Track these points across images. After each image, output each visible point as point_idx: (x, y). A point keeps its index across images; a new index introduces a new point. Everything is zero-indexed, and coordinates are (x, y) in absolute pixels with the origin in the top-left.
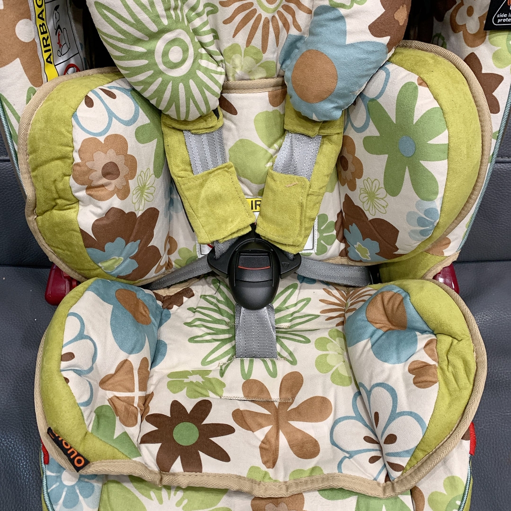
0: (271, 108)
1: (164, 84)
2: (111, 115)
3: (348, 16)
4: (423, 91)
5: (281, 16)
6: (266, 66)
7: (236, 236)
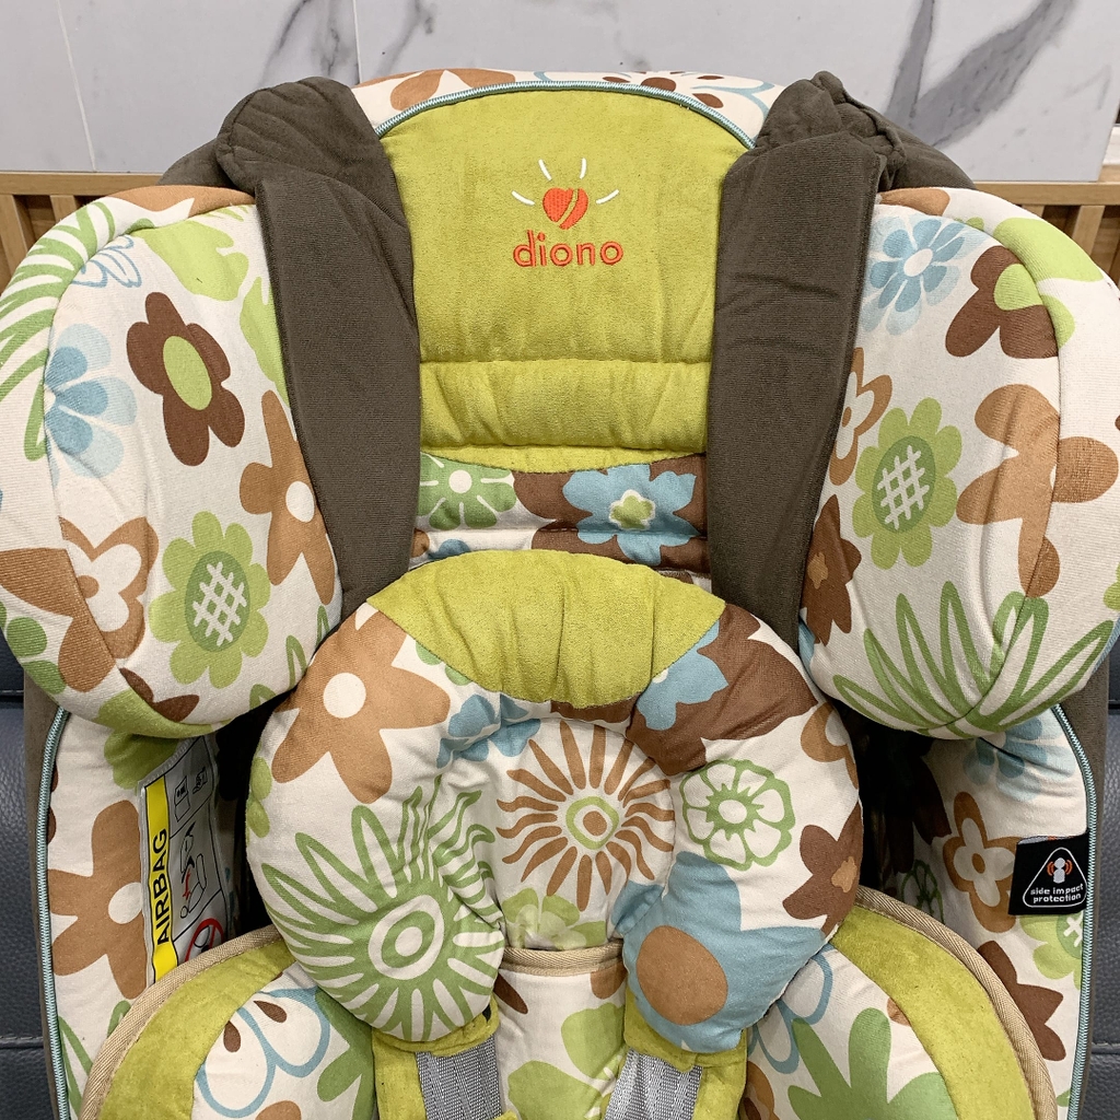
0: (596, 1003)
1: (382, 997)
2: (273, 1060)
3: (741, 881)
4: (900, 1033)
5: (614, 848)
6: (586, 930)
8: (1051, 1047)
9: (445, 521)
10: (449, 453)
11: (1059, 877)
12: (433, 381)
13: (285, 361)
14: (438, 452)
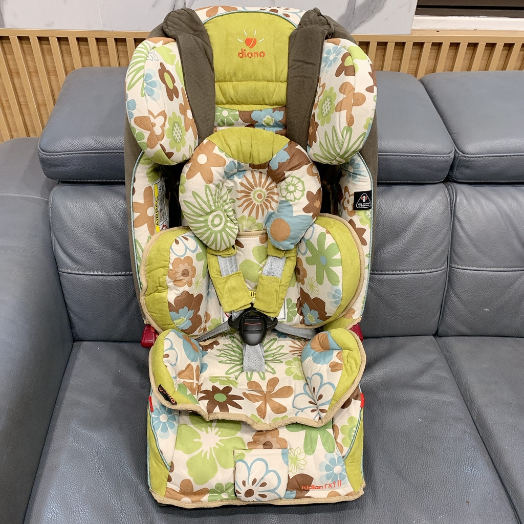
0: (261, 245)
1: (211, 234)
2: (187, 248)
3: (293, 205)
4: (328, 236)
5: (264, 203)
6: (258, 225)
7: (243, 308)
8: (364, 242)
9: (221, 124)
10: (223, 106)
11: (364, 201)
12: (218, 87)
13: (184, 81)
14: (219, 106)
